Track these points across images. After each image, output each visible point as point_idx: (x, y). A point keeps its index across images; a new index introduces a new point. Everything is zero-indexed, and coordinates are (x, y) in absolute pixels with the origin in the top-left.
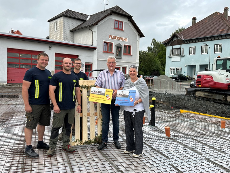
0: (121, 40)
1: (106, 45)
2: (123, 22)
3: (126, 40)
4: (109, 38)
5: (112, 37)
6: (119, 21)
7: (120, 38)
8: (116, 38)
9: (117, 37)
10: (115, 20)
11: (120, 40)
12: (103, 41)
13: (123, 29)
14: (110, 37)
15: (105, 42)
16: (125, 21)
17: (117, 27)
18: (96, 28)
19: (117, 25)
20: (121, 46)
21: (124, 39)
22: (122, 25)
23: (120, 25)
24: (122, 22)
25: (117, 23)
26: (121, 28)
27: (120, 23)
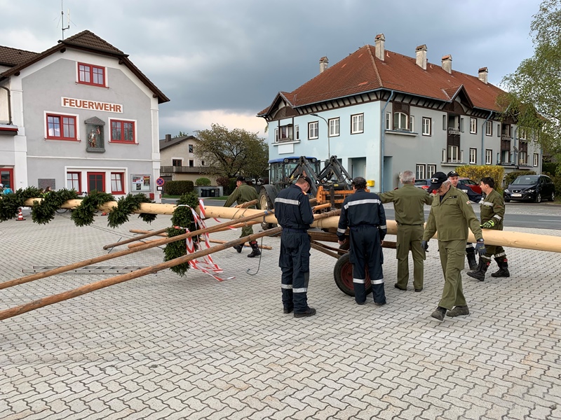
0: (101, 109)
1: (56, 121)
2: (106, 69)
3: (117, 108)
4: (63, 105)
5: (71, 103)
6: (92, 67)
7: (99, 104)
9: (89, 103)
10: (80, 64)
11: (97, 108)
12: (45, 112)
13: (107, 85)
14: (65, 102)
15: (49, 115)
16: (110, 64)
17: (88, 78)
18: (21, 81)
19: (88, 74)
20: (100, 124)
21: (111, 107)
22: (104, 74)
23: (95, 75)
24: (103, 68)
25: (88, 69)
26: (101, 83)
27: (95, 70)
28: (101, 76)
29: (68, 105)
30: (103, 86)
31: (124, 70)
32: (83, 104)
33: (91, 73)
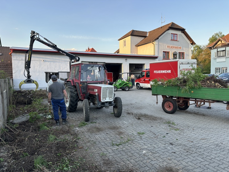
1: (164, 54)
3: (180, 48)
5: (169, 47)
6: (174, 34)
10: (171, 34)
11: (175, 48)
12: (163, 51)
13: (178, 40)
14: (168, 47)
15: (163, 52)
16: (179, 33)
17: (173, 38)
19: (173, 37)
20: (176, 53)
22: (177, 37)
23: (175, 37)
24: (177, 34)
26: (176, 40)
27: (175, 35)
28: (176, 37)
29: (168, 48)
30: (177, 40)
31: (183, 35)
32: (172, 47)
33: (174, 36)
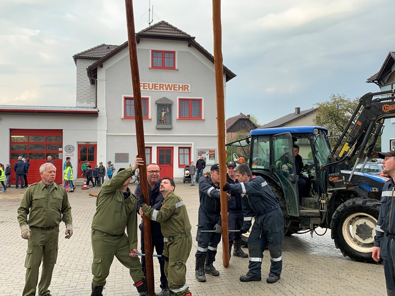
0: (171, 89)
1: (132, 103)
2: (176, 53)
3: (185, 88)
6: (164, 52)
7: (169, 85)
8: (155, 87)
9: (160, 85)
10: (153, 51)
11: (167, 89)
12: (123, 96)
13: (176, 68)
16: (179, 48)
17: (160, 63)
18: (104, 71)
19: (160, 59)
20: (168, 102)
21: (179, 87)
22: (174, 58)
23: (166, 60)
24: (174, 53)
25: (160, 55)
26: (171, 66)
27: (166, 55)
28: (172, 60)
29: (142, 88)
30: (173, 68)
32: (155, 86)
33: (163, 58)
